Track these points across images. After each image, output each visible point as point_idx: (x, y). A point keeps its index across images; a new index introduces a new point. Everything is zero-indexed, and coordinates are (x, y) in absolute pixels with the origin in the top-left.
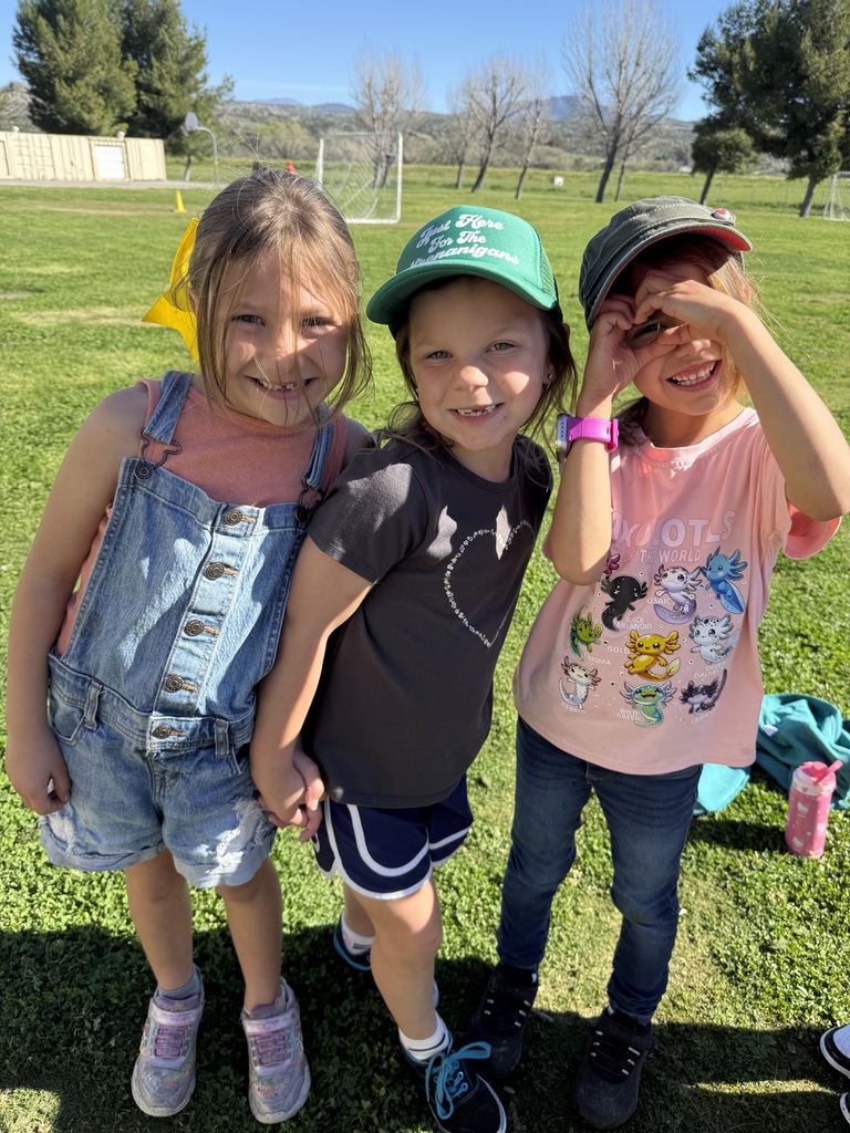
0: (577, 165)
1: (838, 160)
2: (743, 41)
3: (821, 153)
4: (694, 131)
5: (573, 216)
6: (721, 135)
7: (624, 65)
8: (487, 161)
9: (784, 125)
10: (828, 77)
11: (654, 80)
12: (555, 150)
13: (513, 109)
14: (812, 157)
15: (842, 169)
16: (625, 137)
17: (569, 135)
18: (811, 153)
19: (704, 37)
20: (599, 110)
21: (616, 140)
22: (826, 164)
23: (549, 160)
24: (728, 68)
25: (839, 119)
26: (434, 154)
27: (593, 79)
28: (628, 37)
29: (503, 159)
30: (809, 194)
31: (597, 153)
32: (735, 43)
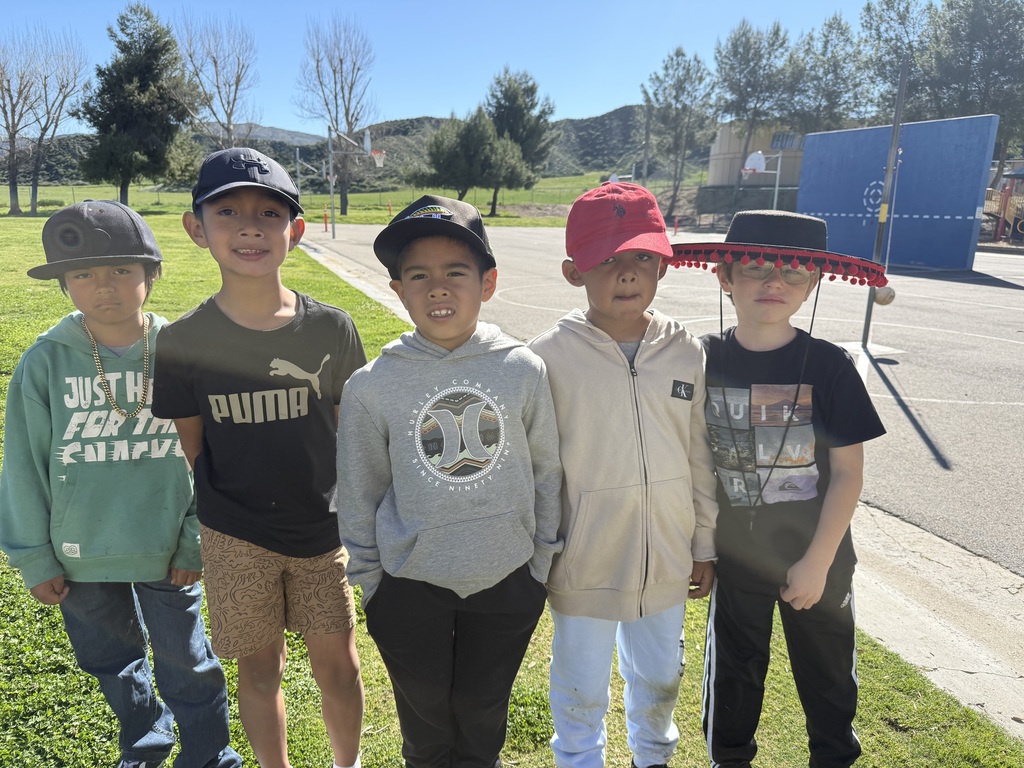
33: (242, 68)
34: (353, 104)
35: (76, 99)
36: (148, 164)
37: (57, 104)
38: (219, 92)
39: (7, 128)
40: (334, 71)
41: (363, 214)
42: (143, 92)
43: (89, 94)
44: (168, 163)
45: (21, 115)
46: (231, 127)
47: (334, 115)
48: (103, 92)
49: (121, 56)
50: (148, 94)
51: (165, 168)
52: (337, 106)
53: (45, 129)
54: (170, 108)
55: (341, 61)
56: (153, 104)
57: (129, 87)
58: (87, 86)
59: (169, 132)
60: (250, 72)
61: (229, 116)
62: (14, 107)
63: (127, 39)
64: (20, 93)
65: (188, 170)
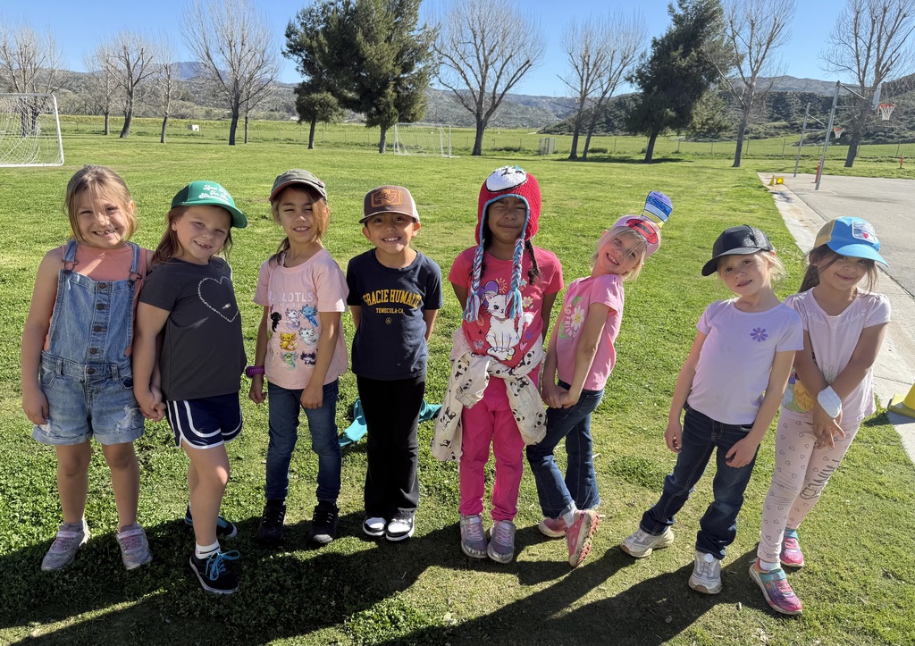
0: (208, 115)
1: (396, 114)
2: (317, 32)
3: (384, 110)
4: (295, 93)
5: (215, 156)
6: (315, 96)
7: (233, 44)
8: (130, 113)
9: (356, 91)
10: (378, 60)
11: (258, 56)
12: (188, 103)
13: (145, 73)
14: (379, 112)
15: (399, 121)
16: (244, 96)
17: (197, 92)
18: (378, 109)
19: (289, 28)
20: (219, 75)
21: (237, 98)
22: (389, 117)
23: (183, 111)
24: (311, 50)
25: (391, 86)
26: (77, 105)
27: (210, 54)
28: (232, 24)
29: (143, 111)
30: (383, 137)
31: (223, 106)
32: (312, 33)
33: (777, 26)
34: (888, 53)
35: (633, 67)
36: (675, 118)
37: (617, 72)
38: (750, 53)
39: (581, 93)
40: (873, 22)
41: (873, 166)
42: (684, 57)
43: (643, 62)
44: (692, 118)
45: (592, 82)
46: (754, 84)
47: (862, 67)
48: (654, 59)
49: (674, 28)
50: (688, 58)
51: (688, 123)
52: (868, 56)
53: (605, 93)
54: (704, 69)
55: (885, 10)
56: (690, 67)
57: (674, 54)
58: (642, 56)
59: (699, 89)
60: (784, 31)
61: (754, 73)
62: (589, 75)
63: (680, 12)
64: (595, 65)
65: (708, 124)
